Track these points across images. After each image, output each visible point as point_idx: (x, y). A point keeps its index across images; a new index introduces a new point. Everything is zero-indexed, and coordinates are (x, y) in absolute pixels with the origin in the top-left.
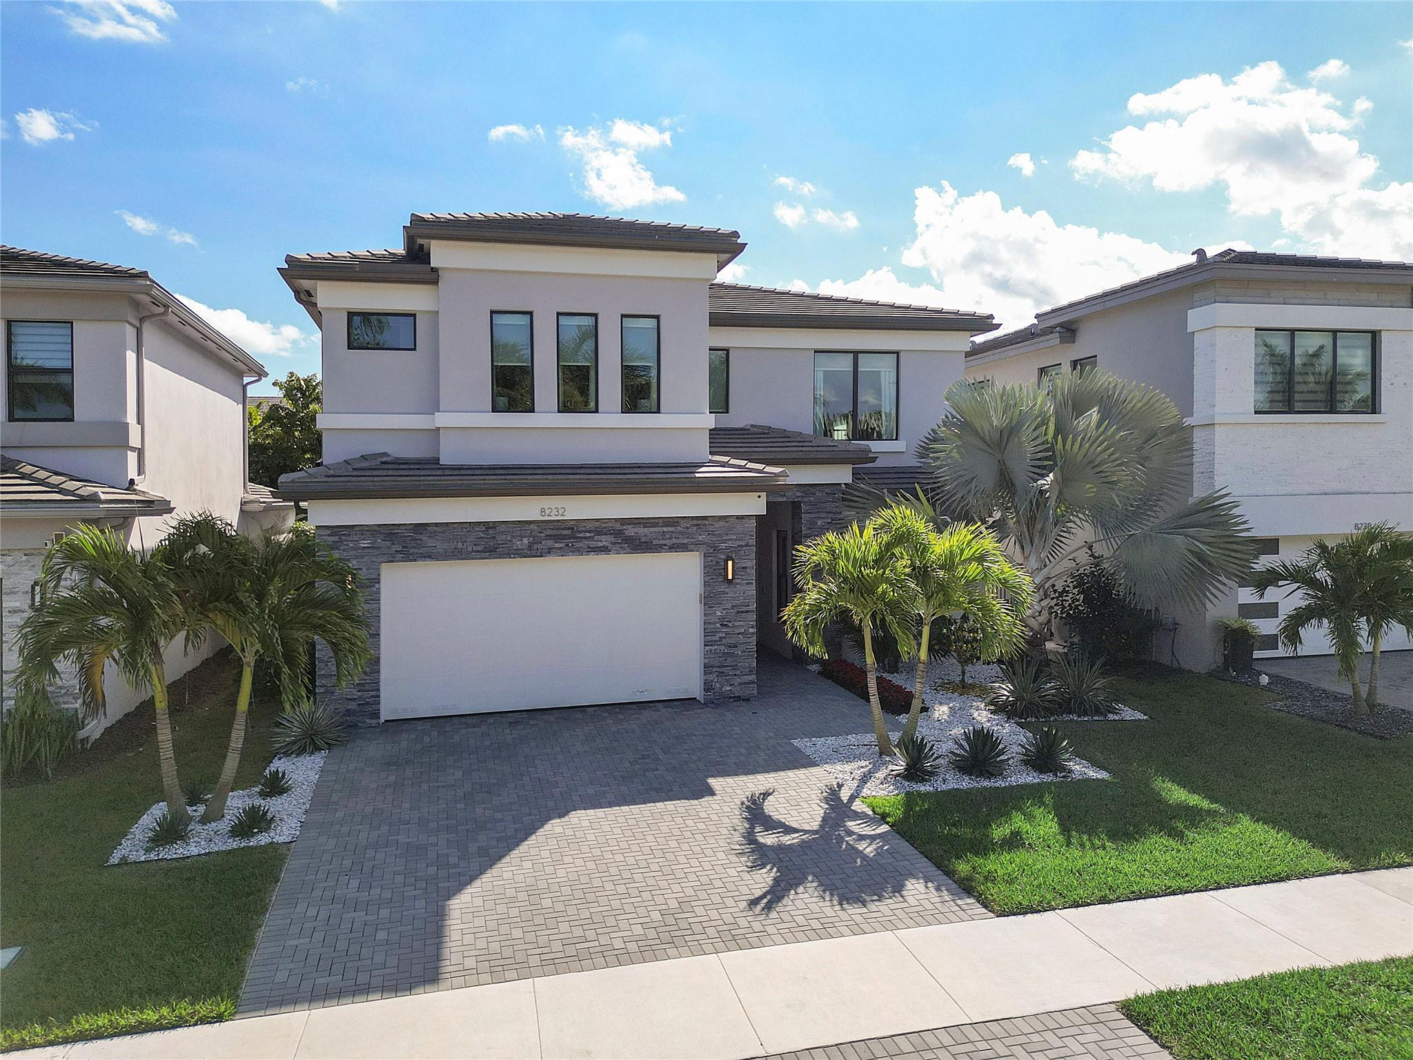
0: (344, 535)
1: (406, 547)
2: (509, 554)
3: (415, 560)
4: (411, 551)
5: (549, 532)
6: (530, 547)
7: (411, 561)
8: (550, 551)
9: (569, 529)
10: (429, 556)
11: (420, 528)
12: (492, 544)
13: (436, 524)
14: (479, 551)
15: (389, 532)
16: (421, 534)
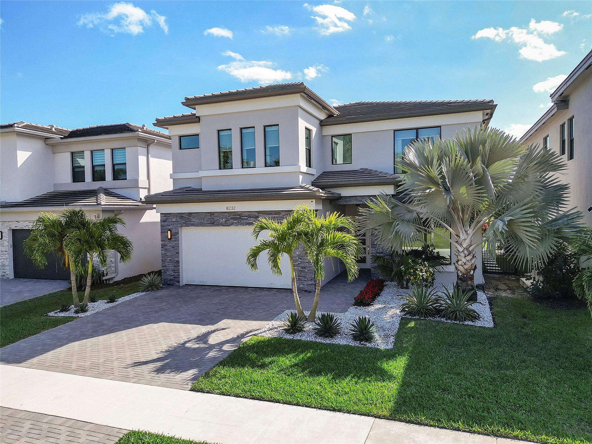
0: (168, 217)
1: (186, 221)
2: (218, 225)
3: (189, 226)
4: (188, 222)
5: (232, 216)
6: (225, 222)
7: (187, 226)
8: (232, 224)
9: (239, 215)
10: (193, 225)
11: (190, 214)
12: (213, 221)
13: (195, 213)
14: (208, 223)
15: (181, 215)
16: (190, 216)
